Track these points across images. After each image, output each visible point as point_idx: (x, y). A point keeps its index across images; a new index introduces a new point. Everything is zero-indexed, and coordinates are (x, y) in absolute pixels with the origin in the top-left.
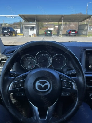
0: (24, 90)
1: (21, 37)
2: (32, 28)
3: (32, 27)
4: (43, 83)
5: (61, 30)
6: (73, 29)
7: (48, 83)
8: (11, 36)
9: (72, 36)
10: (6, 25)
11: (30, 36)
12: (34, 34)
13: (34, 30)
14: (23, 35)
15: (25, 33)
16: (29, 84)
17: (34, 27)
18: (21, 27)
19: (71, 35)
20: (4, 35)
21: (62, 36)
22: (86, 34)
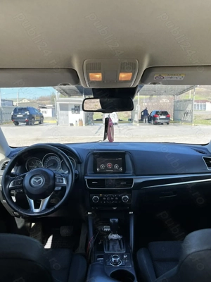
0: (23, 187)
1: (53, 126)
2: (76, 109)
3: (75, 107)
4: (37, 179)
5: (137, 113)
6: (163, 110)
7: (41, 179)
8: (31, 125)
9: (162, 124)
10: (23, 101)
11: (72, 125)
12: (81, 120)
13: (79, 113)
14: (55, 122)
15: (62, 118)
16: (26, 182)
17: (79, 107)
18: (54, 106)
19: (159, 121)
20: (17, 124)
21: (138, 125)
22: (190, 120)
